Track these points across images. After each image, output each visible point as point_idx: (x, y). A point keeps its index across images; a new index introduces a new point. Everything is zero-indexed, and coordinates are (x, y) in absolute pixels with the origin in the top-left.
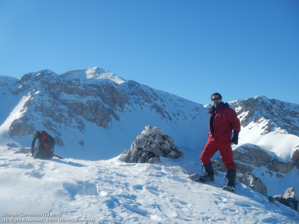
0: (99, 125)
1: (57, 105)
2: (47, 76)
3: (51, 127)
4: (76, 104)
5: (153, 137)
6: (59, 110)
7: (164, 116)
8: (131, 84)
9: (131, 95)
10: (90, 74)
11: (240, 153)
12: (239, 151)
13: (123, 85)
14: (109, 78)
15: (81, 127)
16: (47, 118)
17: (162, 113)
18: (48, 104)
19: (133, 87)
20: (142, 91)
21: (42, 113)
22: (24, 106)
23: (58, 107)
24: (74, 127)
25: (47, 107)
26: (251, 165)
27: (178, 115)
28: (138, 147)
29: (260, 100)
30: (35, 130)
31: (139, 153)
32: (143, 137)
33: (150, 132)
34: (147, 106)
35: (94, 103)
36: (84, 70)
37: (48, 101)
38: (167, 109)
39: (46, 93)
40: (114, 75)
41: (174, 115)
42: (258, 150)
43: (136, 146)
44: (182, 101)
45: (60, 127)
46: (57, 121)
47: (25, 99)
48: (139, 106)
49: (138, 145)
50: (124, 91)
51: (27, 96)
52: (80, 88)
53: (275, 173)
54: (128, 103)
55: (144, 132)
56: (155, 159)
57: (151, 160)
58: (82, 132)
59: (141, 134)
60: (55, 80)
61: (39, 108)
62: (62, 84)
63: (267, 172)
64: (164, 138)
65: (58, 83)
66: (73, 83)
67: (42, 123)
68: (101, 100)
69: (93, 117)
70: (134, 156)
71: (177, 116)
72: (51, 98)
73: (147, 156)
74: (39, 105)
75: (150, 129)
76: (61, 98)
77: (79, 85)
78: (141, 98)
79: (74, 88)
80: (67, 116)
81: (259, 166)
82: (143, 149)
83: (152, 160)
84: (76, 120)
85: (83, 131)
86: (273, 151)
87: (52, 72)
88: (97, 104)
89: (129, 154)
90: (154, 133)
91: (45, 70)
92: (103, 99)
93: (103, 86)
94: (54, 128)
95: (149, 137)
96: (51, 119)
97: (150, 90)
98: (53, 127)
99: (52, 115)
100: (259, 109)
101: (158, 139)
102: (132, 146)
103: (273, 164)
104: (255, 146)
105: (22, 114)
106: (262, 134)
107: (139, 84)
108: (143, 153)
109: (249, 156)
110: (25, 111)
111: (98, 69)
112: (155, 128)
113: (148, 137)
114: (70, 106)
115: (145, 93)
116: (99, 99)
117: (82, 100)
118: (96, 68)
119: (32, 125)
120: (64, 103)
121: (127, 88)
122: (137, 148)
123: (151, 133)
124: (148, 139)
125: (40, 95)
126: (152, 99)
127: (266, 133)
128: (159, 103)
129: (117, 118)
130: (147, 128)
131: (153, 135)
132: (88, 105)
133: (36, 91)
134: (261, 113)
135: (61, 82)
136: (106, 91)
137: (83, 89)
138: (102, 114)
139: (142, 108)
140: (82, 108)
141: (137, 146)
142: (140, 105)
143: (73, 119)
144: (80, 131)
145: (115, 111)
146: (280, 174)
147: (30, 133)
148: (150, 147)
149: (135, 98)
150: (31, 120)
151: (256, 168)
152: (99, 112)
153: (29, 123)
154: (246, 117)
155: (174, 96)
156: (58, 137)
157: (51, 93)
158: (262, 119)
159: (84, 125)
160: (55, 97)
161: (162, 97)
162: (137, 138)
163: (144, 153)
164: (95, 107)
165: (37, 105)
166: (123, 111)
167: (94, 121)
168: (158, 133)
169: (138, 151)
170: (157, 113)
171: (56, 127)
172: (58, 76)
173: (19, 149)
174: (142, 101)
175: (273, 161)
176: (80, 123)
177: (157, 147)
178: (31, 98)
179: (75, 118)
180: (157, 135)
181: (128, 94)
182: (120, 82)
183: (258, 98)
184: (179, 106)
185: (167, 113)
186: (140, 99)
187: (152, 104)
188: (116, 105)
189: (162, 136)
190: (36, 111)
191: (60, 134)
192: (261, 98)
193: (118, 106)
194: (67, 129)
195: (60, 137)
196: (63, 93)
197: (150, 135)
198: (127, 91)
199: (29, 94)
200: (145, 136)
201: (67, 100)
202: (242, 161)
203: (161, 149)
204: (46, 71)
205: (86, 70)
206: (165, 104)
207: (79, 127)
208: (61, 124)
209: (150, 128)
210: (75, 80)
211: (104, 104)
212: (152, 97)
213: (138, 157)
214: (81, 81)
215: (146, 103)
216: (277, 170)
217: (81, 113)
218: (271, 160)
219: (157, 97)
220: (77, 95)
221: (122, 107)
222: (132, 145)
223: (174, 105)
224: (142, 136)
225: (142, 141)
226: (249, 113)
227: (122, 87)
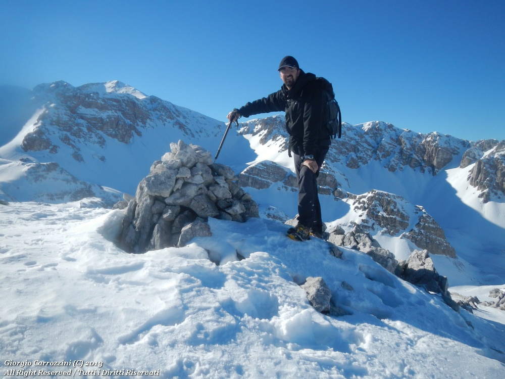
0: (120, 141)
1: (75, 119)
2: (62, 88)
3: (69, 142)
4: (95, 119)
5: (191, 168)
6: (78, 125)
7: (187, 133)
8: (153, 100)
9: (153, 111)
10: (109, 87)
11: (259, 170)
12: (258, 167)
13: (145, 100)
14: (130, 93)
15: (102, 142)
16: (65, 133)
17: (184, 130)
18: (65, 118)
19: (155, 102)
20: (164, 107)
21: (58, 127)
22: (38, 120)
23: (76, 121)
24: (94, 143)
25: (64, 121)
26: (269, 181)
27: (201, 132)
28: (153, 194)
29: (278, 119)
30: (51, 145)
31: (154, 210)
32: (165, 170)
33: (182, 157)
34: (169, 122)
35: (114, 118)
36: (103, 84)
37: (65, 114)
38: (189, 126)
39: (62, 106)
40: (135, 90)
41: (197, 132)
42: (275, 166)
43: (147, 191)
44: (204, 118)
45: (79, 142)
46: (76, 136)
47: (40, 112)
48: (161, 122)
49: (154, 190)
50: (145, 107)
51: (41, 108)
52: (99, 102)
53: (290, 188)
54: (150, 119)
55: (167, 157)
56: (197, 227)
57: (187, 231)
58: (103, 148)
59: (161, 162)
60: (72, 92)
61: (55, 122)
62: (79, 97)
63: (283, 187)
64: (215, 171)
65: (75, 96)
66: (91, 96)
67: (59, 137)
68: (122, 115)
69: (114, 133)
70: (143, 216)
71: (200, 134)
72: (68, 112)
73: (176, 217)
74: (55, 119)
75: (181, 149)
76: (78, 112)
77: (98, 98)
78: (164, 114)
79: (92, 101)
80: (87, 131)
81: (276, 181)
82: (165, 198)
83: (190, 231)
84: (96, 135)
85: (103, 146)
86: (288, 167)
87: (67, 84)
88: (118, 120)
89: (132, 211)
90: (193, 160)
91: (60, 82)
92: (124, 114)
93: (124, 100)
94: (73, 143)
95: (181, 170)
96: (68, 134)
97: (172, 106)
98: (71, 142)
99: (70, 129)
100: (278, 128)
101: (202, 175)
102: (138, 190)
103: (289, 179)
104: (273, 162)
105: (37, 127)
106: (279, 152)
107: (161, 100)
108: (167, 212)
109: (268, 172)
110: (39, 125)
111: (118, 83)
112: (194, 147)
113: (178, 169)
114: (89, 121)
115: (168, 109)
116: (120, 114)
117: (102, 114)
118: (116, 81)
119: (48, 139)
120: (82, 117)
121: (148, 104)
122: (150, 196)
123: (185, 160)
124: (178, 176)
125: (55, 108)
126: (175, 116)
127: (283, 151)
128: (181, 120)
129: (139, 134)
130: (174, 147)
131: (189, 165)
132: (108, 120)
133: (51, 103)
134: (279, 131)
135: (78, 95)
136: (127, 105)
137: (103, 103)
138: (123, 130)
139: (164, 125)
140: (102, 123)
141: (151, 191)
142: (163, 121)
143: (93, 134)
144: (101, 146)
145: (137, 127)
146: (295, 188)
147: (46, 148)
148: (183, 195)
149: (157, 114)
150: (46, 134)
151: (273, 183)
152: (120, 127)
153: (44, 137)
154: (265, 135)
155: (197, 113)
156: (77, 152)
157: (68, 107)
158: (280, 137)
159: (104, 141)
160: (73, 110)
161: (185, 114)
162: (151, 169)
163: (170, 211)
164: (116, 123)
165: (52, 119)
166: (146, 127)
167: (115, 136)
168: (201, 160)
169: (154, 203)
170: (180, 130)
171: (74, 142)
172: (74, 88)
173: (34, 164)
174: (164, 118)
175: (288, 177)
176: (100, 138)
177: (201, 194)
178: (46, 110)
179: (94, 132)
180: (199, 165)
181: (150, 110)
182: (141, 97)
183: (277, 117)
184: (201, 124)
185: (190, 130)
186: (162, 115)
187: (175, 121)
188: (138, 121)
189: (211, 167)
190: (51, 124)
191: (79, 149)
192: (279, 117)
193: (139, 121)
194: (86, 144)
195: (79, 153)
196: (80, 107)
197: (183, 165)
198: (149, 106)
199: (43, 106)
200: (170, 168)
201: (85, 114)
202: (261, 176)
203: (209, 198)
204: (62, 82)
205: (106, 83)
206: (188, 121)
207: (99, 143)
208: (79, 139)
209: (183, 146)
210: (94, 93)
211: (125, 119)
212: (174, 113)
213: (155, 219)
214: (100, 95)
215: (168, 120)
216: (292, 185)
217: (101, 128)
218: (287, 175)
219: (179, 114)
220: (96, 110)
221: (144, 123)
222: (138, 187)
223: (197, 122)
224: (163, 167)
225: (163, 179)
226: (268, 132)
227: (144, 102)
